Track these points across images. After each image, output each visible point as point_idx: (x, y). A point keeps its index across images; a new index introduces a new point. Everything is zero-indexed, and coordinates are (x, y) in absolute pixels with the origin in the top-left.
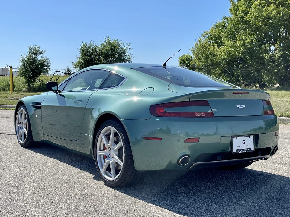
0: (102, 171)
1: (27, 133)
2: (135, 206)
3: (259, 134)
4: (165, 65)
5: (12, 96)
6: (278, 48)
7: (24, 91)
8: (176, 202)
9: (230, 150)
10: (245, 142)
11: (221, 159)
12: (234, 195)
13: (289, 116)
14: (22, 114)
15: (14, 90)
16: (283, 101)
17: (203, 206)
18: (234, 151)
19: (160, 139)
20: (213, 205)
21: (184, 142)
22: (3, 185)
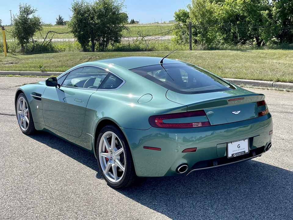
0: (105, 172)
1: (28, 122)
2: (137, 213)
3: (253, 137)
4: (162, 62)
5: (6, 60)
6: (275, 4)
7: (18, 52)
8: (175, 206)
9: (225, 155)
10: (240, 146)
11: (217, 164)
12: (229, 194)
13: (285, 81)
14: (22, 102)
15: (7, 52)
16: (279, 63)
17: (200, 211)
18: (230, 155)
19: (159, 149)
20: (210, 209)
21: (182, 152)
22: (13, 188)
